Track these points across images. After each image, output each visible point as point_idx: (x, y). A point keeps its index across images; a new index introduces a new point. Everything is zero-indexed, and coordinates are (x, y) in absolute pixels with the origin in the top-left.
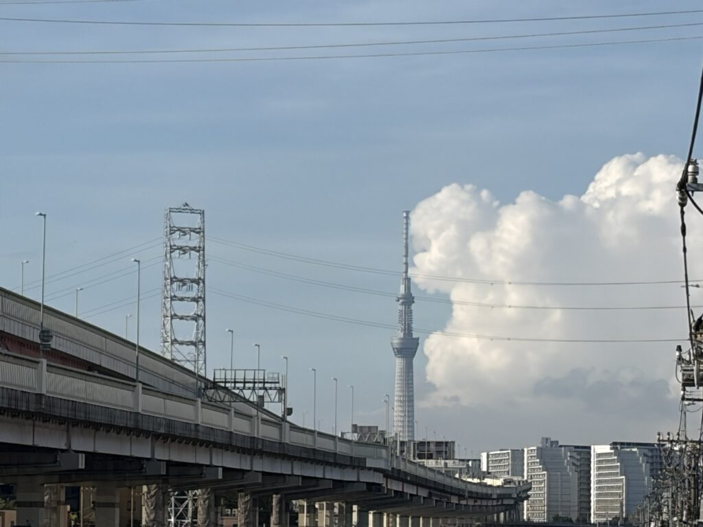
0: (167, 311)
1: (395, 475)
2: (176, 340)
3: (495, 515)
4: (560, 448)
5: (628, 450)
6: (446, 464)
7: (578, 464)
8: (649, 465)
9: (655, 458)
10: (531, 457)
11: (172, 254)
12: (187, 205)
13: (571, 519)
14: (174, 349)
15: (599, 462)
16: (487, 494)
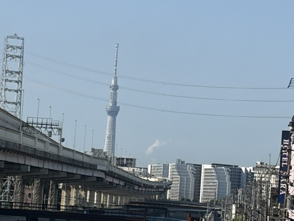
0: (3, 86)
1: (110, 174)
2: (6, 101)
3: (154, 196)
4: (187, 165)
5: (220, 168)
6: (134, 170)
7: (195, 173)
8: (229, 176)
9: (232, 172)
10: (173, 168)
11: (7, 59)
12: (16, 35)
13: (190, 200)
14: (5, 106)
15: (206, 173)
16: (152, 186)
